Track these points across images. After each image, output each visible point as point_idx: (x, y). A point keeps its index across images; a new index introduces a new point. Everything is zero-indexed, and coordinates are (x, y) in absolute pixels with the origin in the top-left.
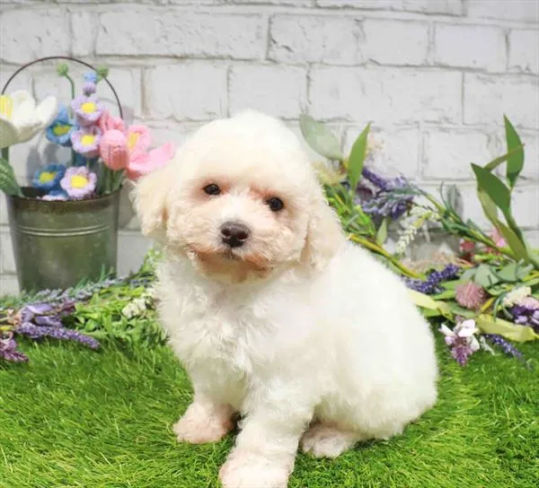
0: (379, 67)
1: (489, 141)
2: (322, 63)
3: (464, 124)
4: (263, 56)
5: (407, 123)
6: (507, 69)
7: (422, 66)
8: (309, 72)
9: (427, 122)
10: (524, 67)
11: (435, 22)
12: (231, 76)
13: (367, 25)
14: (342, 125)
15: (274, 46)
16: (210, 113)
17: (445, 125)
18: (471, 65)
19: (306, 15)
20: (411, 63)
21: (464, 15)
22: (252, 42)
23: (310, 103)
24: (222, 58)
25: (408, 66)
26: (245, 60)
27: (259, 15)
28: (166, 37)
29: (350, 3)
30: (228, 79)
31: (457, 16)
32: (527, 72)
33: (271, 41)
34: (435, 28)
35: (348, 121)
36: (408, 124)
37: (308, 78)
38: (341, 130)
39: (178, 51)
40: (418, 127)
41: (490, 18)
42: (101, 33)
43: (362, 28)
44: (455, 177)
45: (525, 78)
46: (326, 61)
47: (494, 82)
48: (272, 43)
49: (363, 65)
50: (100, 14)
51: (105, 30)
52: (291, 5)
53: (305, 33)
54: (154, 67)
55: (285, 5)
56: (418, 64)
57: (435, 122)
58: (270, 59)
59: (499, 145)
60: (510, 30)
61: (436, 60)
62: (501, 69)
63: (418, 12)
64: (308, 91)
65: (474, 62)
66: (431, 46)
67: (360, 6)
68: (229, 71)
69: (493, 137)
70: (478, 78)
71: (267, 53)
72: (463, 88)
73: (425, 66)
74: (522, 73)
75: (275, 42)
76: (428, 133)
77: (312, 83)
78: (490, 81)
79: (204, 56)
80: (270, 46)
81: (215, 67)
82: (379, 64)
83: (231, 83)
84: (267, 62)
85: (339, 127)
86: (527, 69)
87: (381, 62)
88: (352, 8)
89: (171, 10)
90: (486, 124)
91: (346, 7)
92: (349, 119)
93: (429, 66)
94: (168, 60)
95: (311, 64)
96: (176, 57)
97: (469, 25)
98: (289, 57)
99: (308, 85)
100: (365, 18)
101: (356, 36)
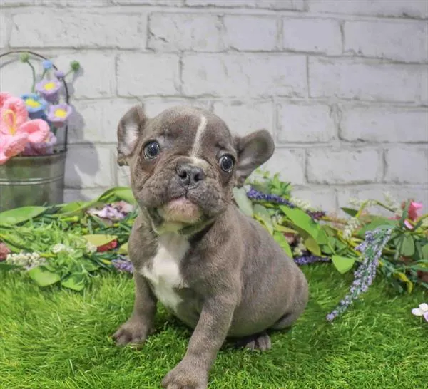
0: (238, 53)
1: (331, 110)
2: (191, 50)
3: (310, 97)
4: (143, 46)
5: (262, 97)
6: (344, 52)
7: (273, 51)
8: (181, 58)
9: (279, 96)
10: (357, 51)
11: (283, 16)
12: (118, 63)
13: (227, 20)
14: (209, 100)
15: (152, 37)
16: (101, 93)
17: (295, 98)
18: (314, 50)
19: (177, 13)
20: (263, 49)
21: (306, 10)
22: (135, 35)
23: (183, 83)
24: (111, 48)
25: (262, 51)
26: (129, 50)
27: (139, 14)
28: (66, 33)
29: (213, 3)
30: (116, 65)
31: (299, 11)
32: (360, 55)
33: (150, 34)
34: (282, 21)
35: (214, 97)
36: (264, 98)
37: (181, 63)
38: (209, 103)
39: (76, 43)
40: (273, 101)
41: (327, 12)
42: (14, 31)
43: (223, 22)
44: (305, 140)
45: (358, 59)
46: (195, 49)
47: (333, 64)
48: (151, 35)
49: (225, 51)
50: (13, 15)
51: (17, 28)
52: (165, 5)
53: (177, 27)
54: (56, 56)
55: (160, 5)
56: (270, 50)
57: (286, 96)
58: (149, 49)
59: (340, 113)
60: (344, 21)
61: (285, 47)
62: (339, 53)
63: (269, 9)
64: (181, 73)
65: (316, 47)
66: (280, 34)
67: (221, 5)
68: (117, 59)
69: (335, 108)
70: (320, 61)
71: (147, 44)
72: (308, 68)
73: (276, 51)
74: (355, 56)
75: (153, 35)
76: (280, 105)
77: (184, 67)
78: (330, 63)
79: (96, 47)
80: (149, 38)
81: (106, 56)
82: (238, 51)
83: (118, 68)
84: (148, 51)
85: (207, 102)
86: (360, 52)
87: (239, 49)
88: (214, 6)
89: (70, 11)
90: (328, 97)
91: (209, 6)
92: (216, 95)
93: (279, 51)
94: (68, 51)
95: (183, 51)
96: (74, 48)
97: (311, 18)
98: (164, 46)
99: (181, 69)
100: (225, 14)
101: (219, 29)
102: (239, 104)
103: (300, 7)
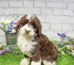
1: (71, 25)
3: (68, 23)
6: (73, 16)
8: (46, 16)
11: (63, 9)
17: (65, 23)
18: (68, 15)
22: (38, 12)
23: (46, 20)
25: (59, 15)
33: (41, 12)
40: (61, 24)
43: (53, 10)
49: (53, 15)
51: (19, 11)
53: (45, 11)
55: (42, 7)
66: (63, 13)
72: (67, 18)
82: (55, 15)
84: (40, 15)
85: (50, 24)
91: (51, 8)
93: (62, 15)
98: (43, 14)
102: (55, 24)
103: (66, 8)
